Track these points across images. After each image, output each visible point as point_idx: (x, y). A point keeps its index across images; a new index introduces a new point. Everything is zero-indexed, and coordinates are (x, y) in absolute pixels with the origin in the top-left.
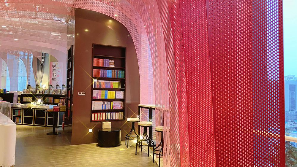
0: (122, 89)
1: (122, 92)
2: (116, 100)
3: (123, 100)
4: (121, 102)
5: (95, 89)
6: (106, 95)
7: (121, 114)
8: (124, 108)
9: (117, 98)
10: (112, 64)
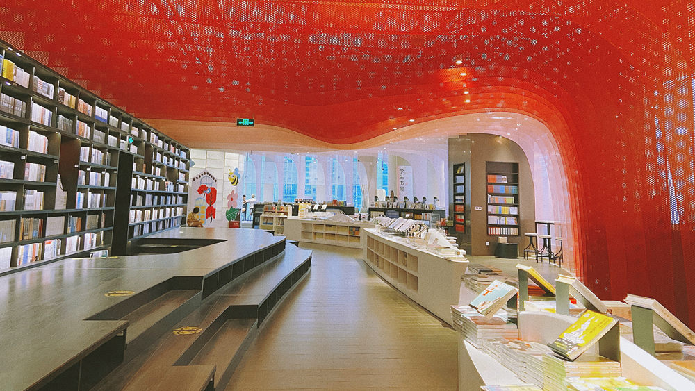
0: (516, 204)
1: (516, 208)
2: (509, 215)
3: (517, 216)
4: (514, 218)
5: (491, 204)
6: (500, 210)
7: (516, 230)
8: (519, 223)
9: (511, 213)
10: (504, 179)
